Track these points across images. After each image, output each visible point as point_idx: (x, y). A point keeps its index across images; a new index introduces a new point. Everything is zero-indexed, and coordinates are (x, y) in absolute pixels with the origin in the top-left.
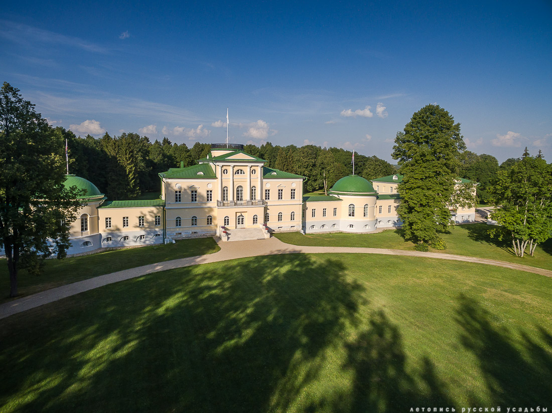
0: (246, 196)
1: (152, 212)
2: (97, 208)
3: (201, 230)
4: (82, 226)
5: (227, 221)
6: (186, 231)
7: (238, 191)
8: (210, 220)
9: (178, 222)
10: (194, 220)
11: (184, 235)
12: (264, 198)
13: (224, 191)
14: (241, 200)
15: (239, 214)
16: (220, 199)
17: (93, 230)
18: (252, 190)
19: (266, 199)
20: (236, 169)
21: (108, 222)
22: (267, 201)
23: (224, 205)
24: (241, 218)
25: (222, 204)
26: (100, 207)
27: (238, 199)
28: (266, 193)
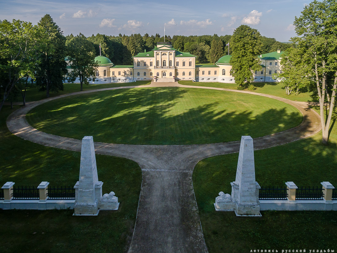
0: (167, 64)
1: (128, 70)
2: (110, 68)
3: (147, 77)
4: (104, 74)
5: (158, 74)
6: (142, 78)
7: (164, 62)
8: (151, 74)
9: (138, 74)
10: (145, 74)
11: (140, 80)
12: (176, 65)
13: (157, 62)
14: (165, 66)
15: (163, 72)
16: (155, 66)
17: (108, 76)
18: (170, 62)
19: (177, 66)
20: (162, 53)
21: (113, 73)
22: (177, 67)
23: (157, 68)
24: (164, 73)
25: (156, 68)
26: (111, 68)
27: (164, 66)
28: (177, 63)
